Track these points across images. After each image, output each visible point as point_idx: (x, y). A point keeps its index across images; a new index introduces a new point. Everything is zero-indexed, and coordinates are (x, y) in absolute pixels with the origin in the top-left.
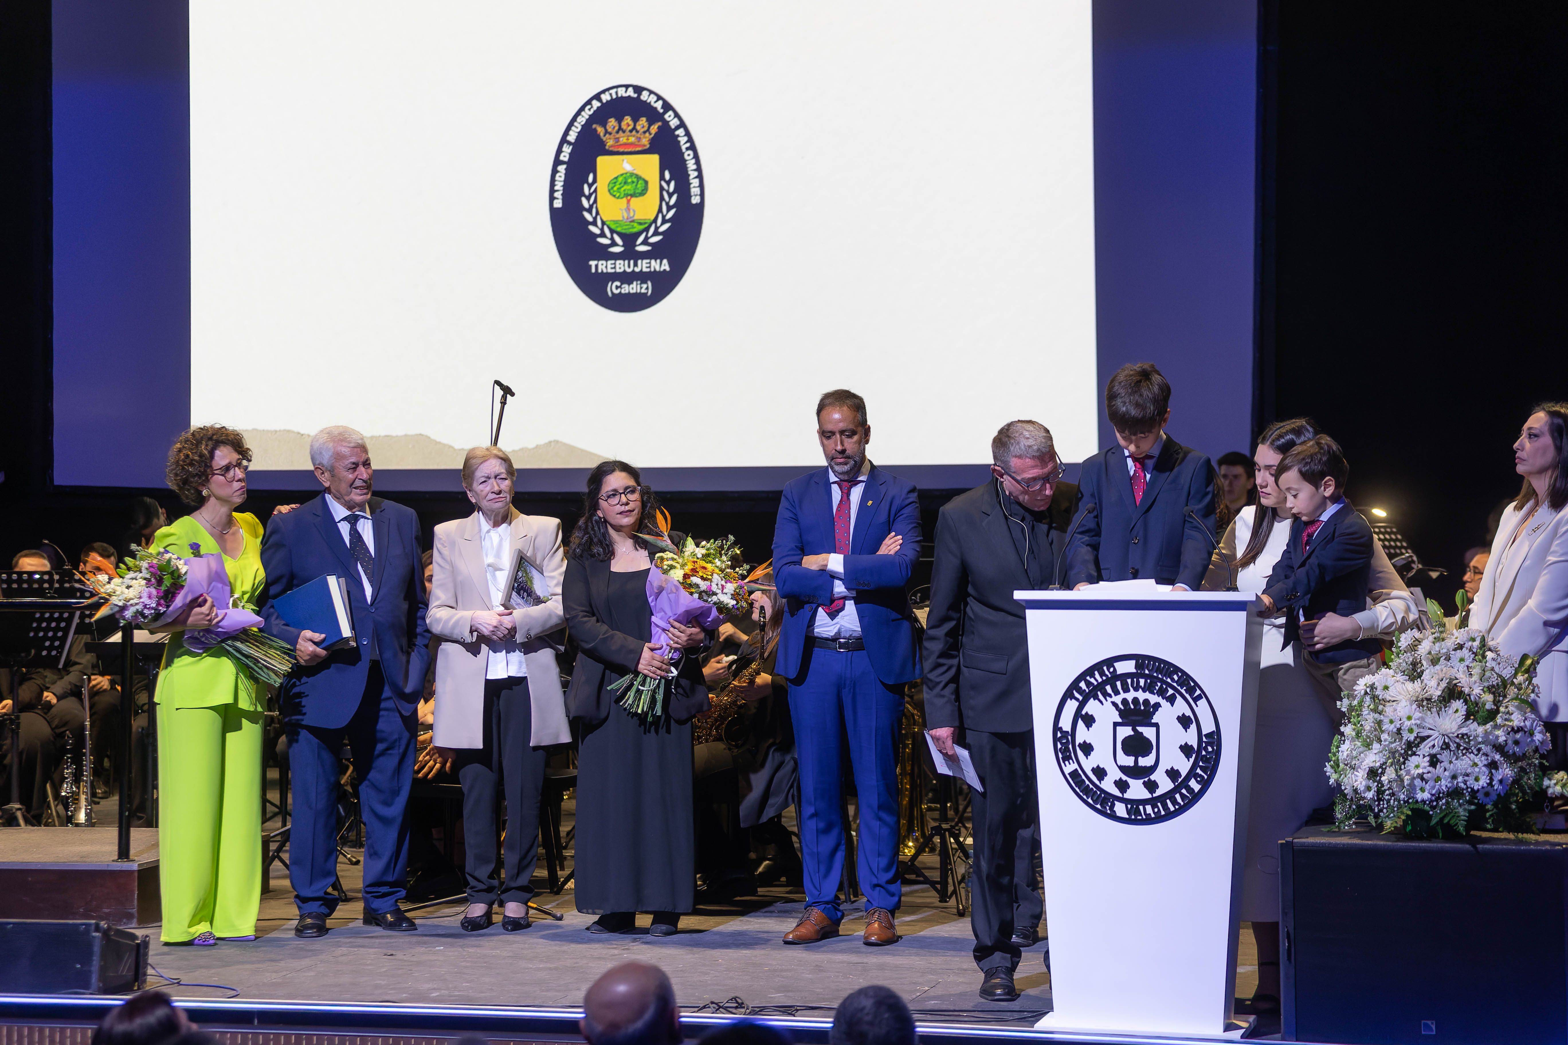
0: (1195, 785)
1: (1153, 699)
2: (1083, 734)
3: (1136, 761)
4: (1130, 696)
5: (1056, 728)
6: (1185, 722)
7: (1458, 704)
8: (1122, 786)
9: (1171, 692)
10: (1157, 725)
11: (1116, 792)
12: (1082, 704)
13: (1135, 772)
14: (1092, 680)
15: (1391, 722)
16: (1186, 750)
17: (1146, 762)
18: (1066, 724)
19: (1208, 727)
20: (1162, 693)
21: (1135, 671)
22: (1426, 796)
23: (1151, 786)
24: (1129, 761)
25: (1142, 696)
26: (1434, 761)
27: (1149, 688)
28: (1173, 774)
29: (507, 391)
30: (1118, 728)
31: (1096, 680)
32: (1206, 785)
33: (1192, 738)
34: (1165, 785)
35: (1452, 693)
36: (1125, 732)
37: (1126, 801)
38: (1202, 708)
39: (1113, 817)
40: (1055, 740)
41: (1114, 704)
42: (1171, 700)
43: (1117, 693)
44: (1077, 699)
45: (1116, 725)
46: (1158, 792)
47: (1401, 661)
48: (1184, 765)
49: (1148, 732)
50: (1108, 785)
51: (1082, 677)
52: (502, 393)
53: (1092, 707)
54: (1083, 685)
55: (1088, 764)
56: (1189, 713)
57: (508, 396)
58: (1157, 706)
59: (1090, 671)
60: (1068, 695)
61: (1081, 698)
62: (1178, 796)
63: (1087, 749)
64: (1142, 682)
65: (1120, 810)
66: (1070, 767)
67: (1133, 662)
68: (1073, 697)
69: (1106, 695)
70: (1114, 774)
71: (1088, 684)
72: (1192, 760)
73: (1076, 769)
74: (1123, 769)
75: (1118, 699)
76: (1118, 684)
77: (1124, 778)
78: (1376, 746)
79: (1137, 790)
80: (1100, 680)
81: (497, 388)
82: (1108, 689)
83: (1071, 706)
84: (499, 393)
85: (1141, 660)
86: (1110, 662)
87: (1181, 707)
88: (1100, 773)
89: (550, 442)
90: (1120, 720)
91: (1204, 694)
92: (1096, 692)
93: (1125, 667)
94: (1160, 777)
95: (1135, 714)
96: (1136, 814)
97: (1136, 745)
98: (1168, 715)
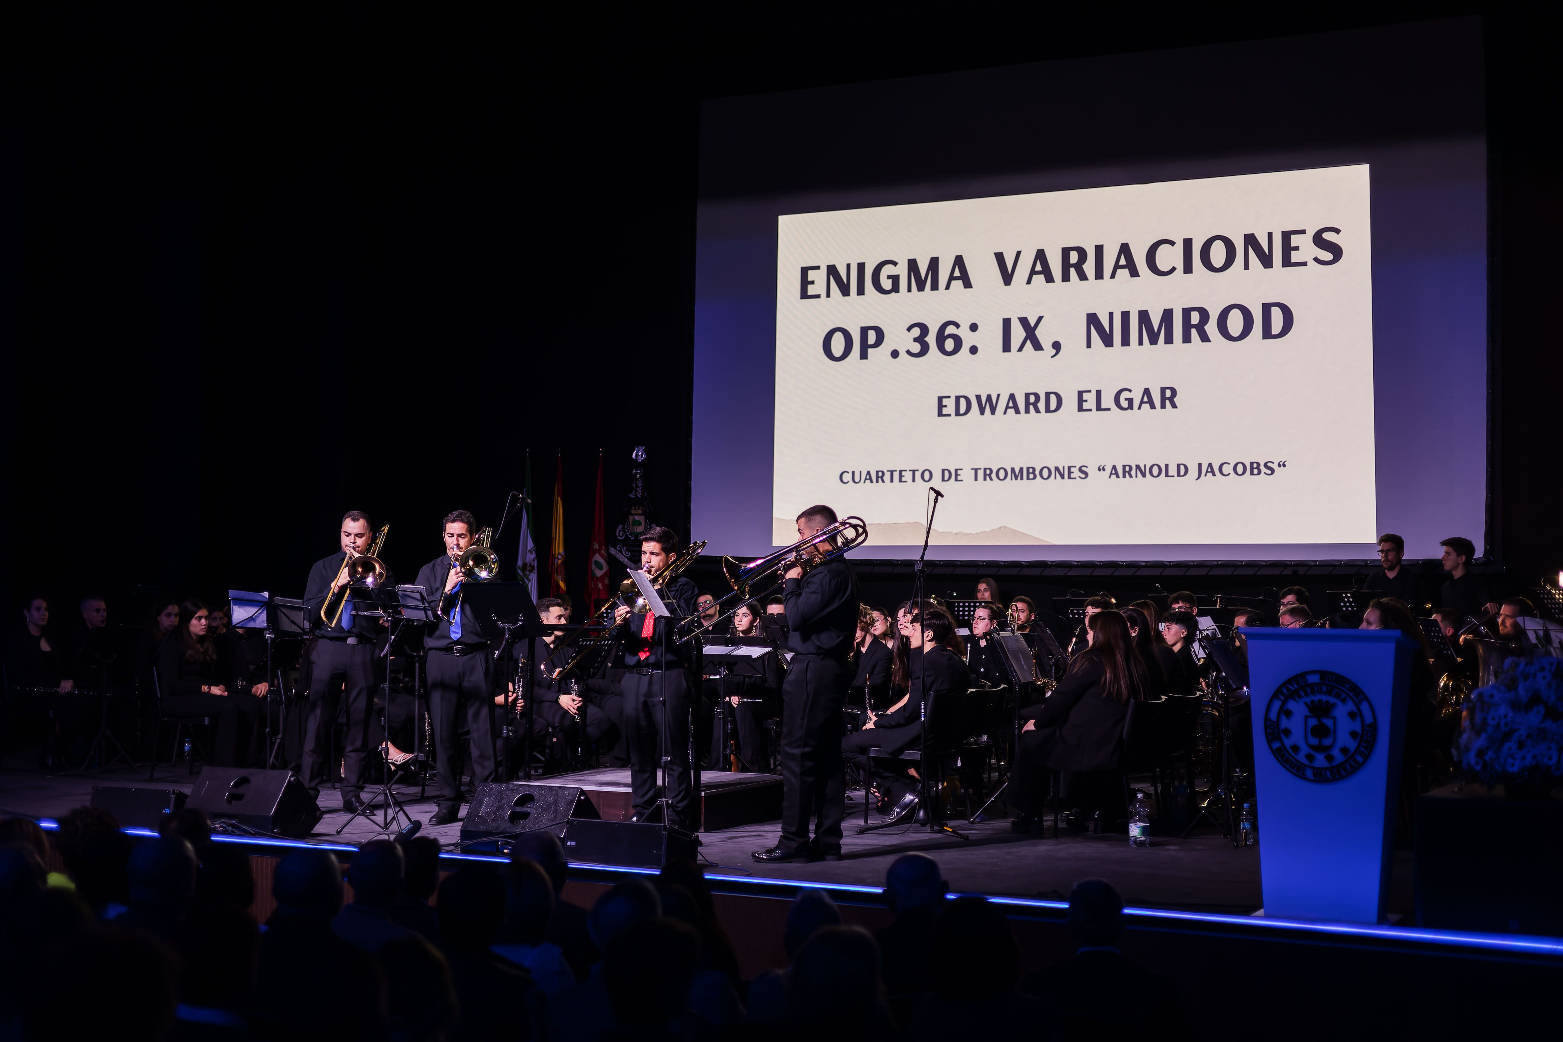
0: (1360, 759)
1: (1332, 700)
2: (1285, 723)
3: (1320, 742)
4: (1316, 698)
5: (1267, 718)
6: (1352, 715)
7: (1539, 707)
8: (1310, 757)
9: (1344, 696)
10: (1334, 719)
11: (1306, 762)
12: (1284, 703)
13: (1320, 748)
14: (1291, 687)
15: (1493, 719)
16: (1353, 734)
17: (1327, 742)
18: (1273, 716)
19: (1369, 719)
20: (1337, 696)
21: (1319, 681)
22: (1515, 769)
23: (1330, 758)
24: (1315, 741)
25: (1324, 698)
26: (1521, 745)
27: (1329, 693)
28: (1344, 750)
29: (938, 494)
30: (1308, 719)
31: (1294, 687)
32: (1366, 757)
33: (1357, 726)
34: (1339, 758)
35: (1535, 699)
36: (1313, 722)
37: (1313, 768)
38: (1365, 707)
39: (1305, 778)
40: (1266, 727)
41: (1306, 704)
42: (1344, 701)
43: (1306, 694)
44: (1281, 699)
45: (1306, 717)
46: (1336, 763)
48: (1352, 745)
49: (1328, 722)
50: (1301, 758)
51: (1284, 685)
52: (935, 495)
53: (1291, 705)
54: (1283, 690)
55: (1288, 743)
56: (1355, 710)
57: (939, 497)
58: (1334, 705)
59: (1290, 681)
60: (1275, 696)
61: (1283, 698)
62: (1348, 766)
63: (1287, 732)
64: (1324, 688)
65: (1309, 773)
66: (1276, 745)
67: (1318, 676)
68: (1278, 698)
69: (1300, 697)
70: (1305, 750)
71: (1288, 689)
72: (1357, 741)
73: (1280, 747)
74: (1312, 747)
75: (1308, 700)
76: (1309, 690)
77: (1313, 753)
78: (1483, 736)
79: (1320, 761)
80: (1296, 687)
81: (932, 492)
82: (1302, 693)
83: (1277, 705)
84: (933, 495)
85: (1324, 674)
86: (1303, 675)
87: (1350, 706)
88: (1296, 748)
89: (1001, 528)
90: (1310, 715)
91: (1366, 698)
92: (1294, 695)
93: (1313, 679)
94: (1336, 752)
95: (1320, 710)
96: (1321, 777)
97: (1320, 731)
98: (1341, 711)
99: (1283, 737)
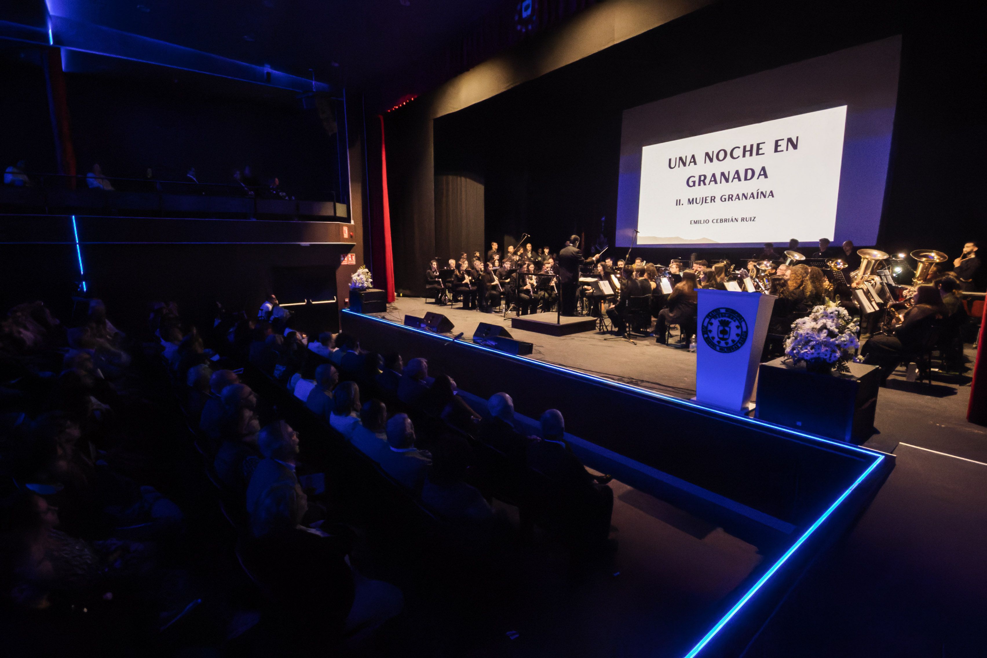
0: (739, 345)
1: (730, 320)
2: (710, 327)
3: (723, 336)
4: (723, 319)
5: (703, 325)
6: (738, 327)
7: (825, 331)
8: (719, 342)
9: (735, 319)
10: (730, 328)
11: (717, 343)
12: (710, 320)
13: (723, 339)
14: (713, 314)
16: (737, 335)
17: (726, 337)
18: (705, 324)
20: (732, 319)
21: (725, 312)
22: (808, 358)
23: (727, 343)
24: (721, 336)
25: (727, 319)
27: (729, 317)
28: (733, 341)
30: (719, 327)
31: (715, 314)
32: (742, 345)
33: (739, 331)
34: (731, 343)
35: (824, 327)
36: (721, 328)
37: (720, 346)
38: (743, 324)
39: (716, 350)
40: (702, 328)
41: (719, 321)
42: (735, 321)
43: (719, 317)
45: (719, 326)
46: (728, 346)
47: (812, 315)
48: (737, 339)
49: (727, 329)
50: (715, 342)
51: (711, 312)
53: (713, 321)
54: (711, 314)
55: (710, 335)
56: (739, 325)
58: (731, 322)
59: (714, 311)
61: (710, 318)
62: (734, 347)
63: (710, 331)
64: (727, 315)
65: (718, 348)
66: (706, 336)
67: (725, 310)
68: (708, 317)
69: (717, 318)
70: (717, 339)
72: (739, 338)
74: (719, 337)
75: (720, 319)
76: (721, 315)
77: (720, 340)
79: (723, 344)
83: (707, 320)
85: (727, 310)
86: (719, 309)
87: (737, 323)
88: (713, 338)
89: (703, 238)
91: (744, 320)
92: (715, 317)
93: (723, 311)
94: (730, 341)
95: (724, 324)
96: (722, 350)
97: (724, 332)
98: (733, 324)
99: (709, 333)
